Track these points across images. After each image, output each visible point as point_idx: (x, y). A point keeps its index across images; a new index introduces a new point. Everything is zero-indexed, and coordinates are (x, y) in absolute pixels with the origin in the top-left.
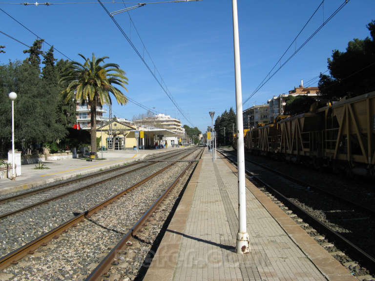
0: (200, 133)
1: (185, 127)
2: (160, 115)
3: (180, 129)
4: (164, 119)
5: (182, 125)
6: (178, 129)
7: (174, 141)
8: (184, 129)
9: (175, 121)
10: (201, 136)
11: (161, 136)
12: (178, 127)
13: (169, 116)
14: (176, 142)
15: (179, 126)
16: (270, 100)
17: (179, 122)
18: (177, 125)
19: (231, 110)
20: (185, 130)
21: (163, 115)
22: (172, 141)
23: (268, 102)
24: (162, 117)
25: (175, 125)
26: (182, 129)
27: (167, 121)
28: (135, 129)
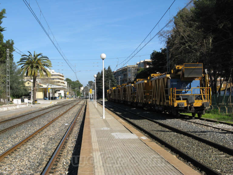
0: (81, 86)
1: (67, 80)
3: (63, 83)
5: (64, 78)
8: (66, 83)
9: (60, 76)
10: (82, 88)
15: (62, 79)
16: (138, 63)
17: (63, 76)
18: (61, 79)
19: (109, 68)
23: (137, 64)
25: (59, 79)
28: (42, 86)
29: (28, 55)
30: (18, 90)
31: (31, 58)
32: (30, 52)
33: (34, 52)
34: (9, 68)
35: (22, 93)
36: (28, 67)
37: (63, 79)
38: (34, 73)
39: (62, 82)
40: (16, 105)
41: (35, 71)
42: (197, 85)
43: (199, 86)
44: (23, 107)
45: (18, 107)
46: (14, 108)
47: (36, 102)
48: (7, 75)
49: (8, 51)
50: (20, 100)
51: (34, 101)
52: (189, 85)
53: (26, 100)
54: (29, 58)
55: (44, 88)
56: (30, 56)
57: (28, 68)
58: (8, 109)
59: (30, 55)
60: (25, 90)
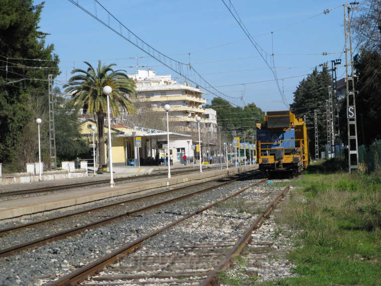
1: (218, 104)
2: (142, 74)
3: (200, 114)
4: (155, 87)
5: (205, 100)
6: (193, 115)
7: (183, 149)
8: (212, 113)
9: (187, 92)
11: (160, 143)
12: (195, 110)
13: (168, 78)
14: (190, 153)
15: (197, 104)
17: (197, 94)
18: (191, 103)
20: (218, 113)
21: (151, 75)
22: (178, 150)
24: (146, 81)
25: (185, 102)
26: (206, 111)
27: (163, 93)
28: (123, 133)
29: (86, 70)
30: (66, 145)
31: (92, 75)
32: (90, 64)
33: (99, 62)
34: (53, 108)
35: (76, 151)
36: (87, 95)
37: (200, 104)
38: (101, 107)
39: (197, 113)
40: (67, 172)
41: (102, 104)
42: (292, 137)
43: (294, 137)
44: (78, 176)
45: (70, 176)
46: (63, 177)
47: (105, 169)
48: (50, 120)
49: (50, 77)
50: (72, 164)
51: (101, 167)
52: (281, 136)
53: (84, 164)
54: (88, 76)
55: (127, 138)
56: (89, 72)
57: (87, 97)
58: (54, 177)
59: (89, 69)
60: (82, 144)
